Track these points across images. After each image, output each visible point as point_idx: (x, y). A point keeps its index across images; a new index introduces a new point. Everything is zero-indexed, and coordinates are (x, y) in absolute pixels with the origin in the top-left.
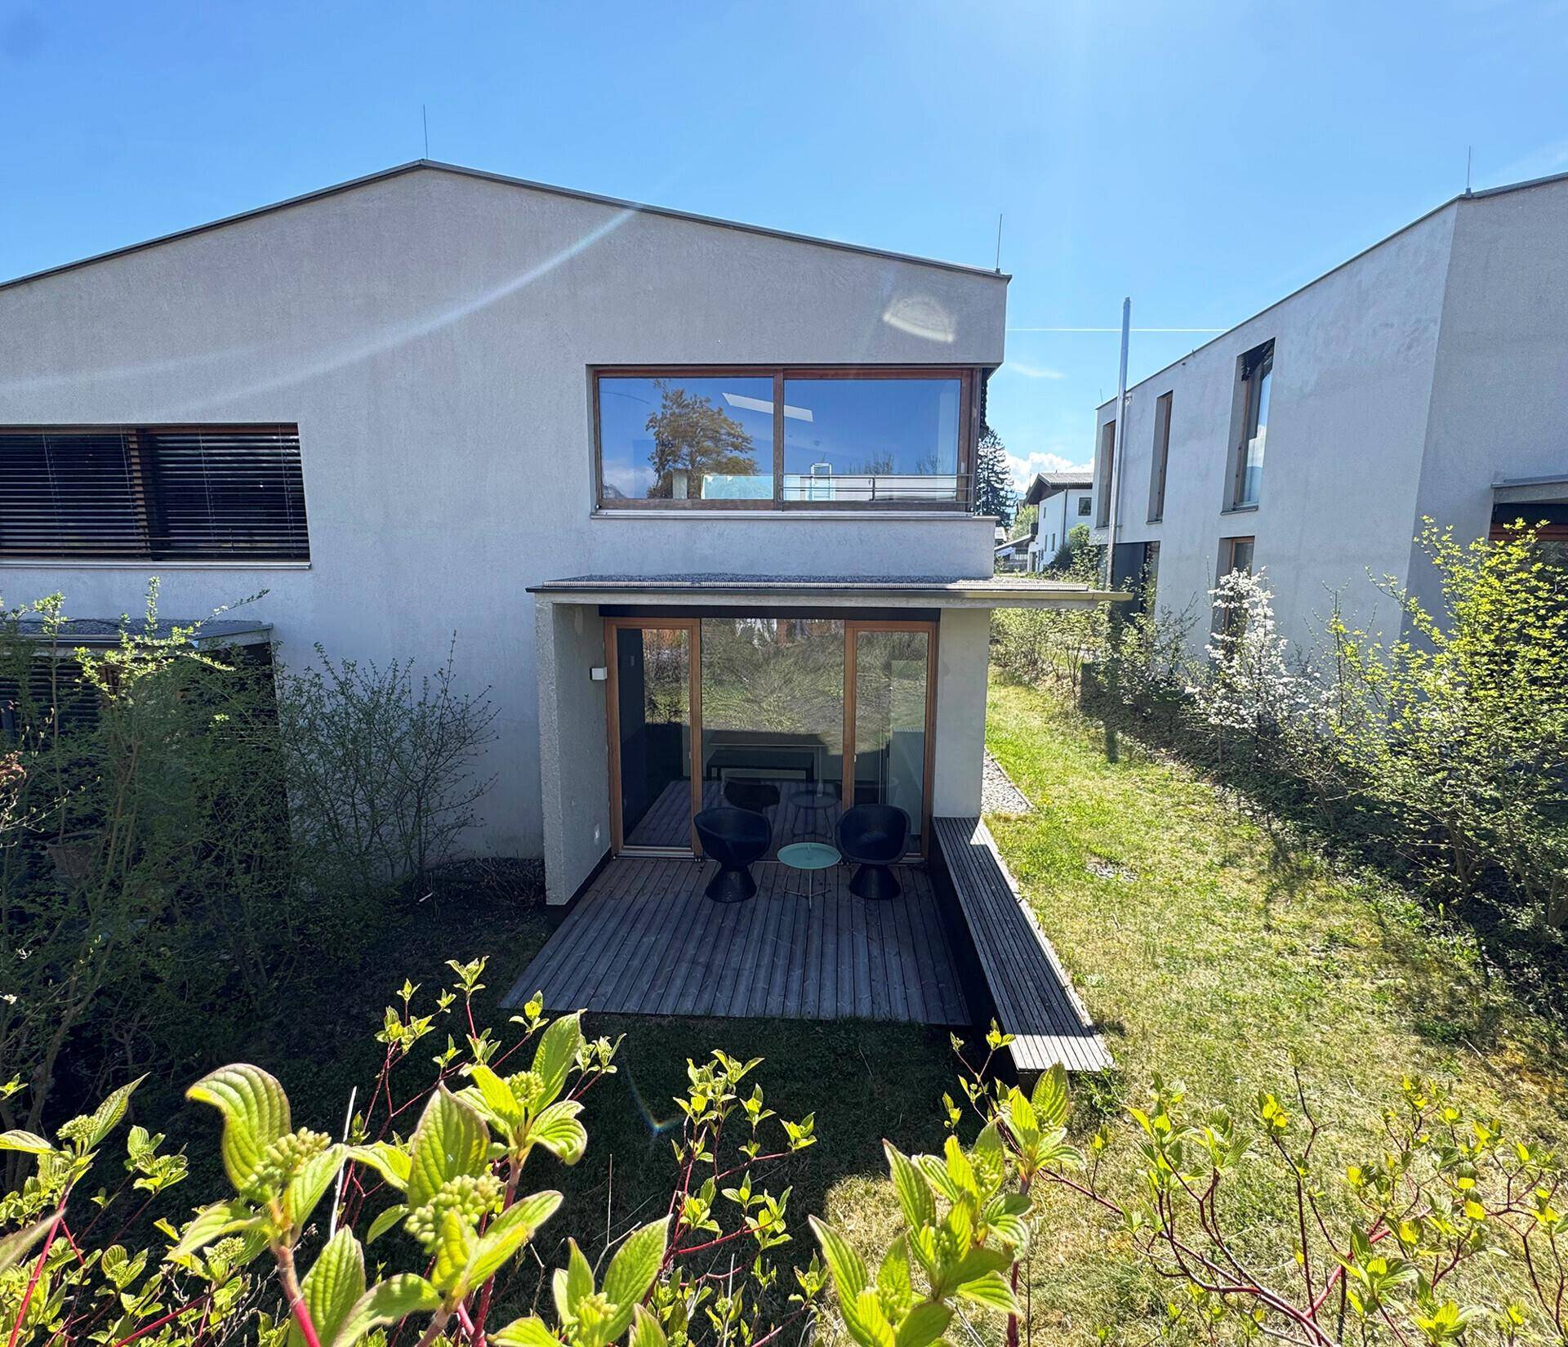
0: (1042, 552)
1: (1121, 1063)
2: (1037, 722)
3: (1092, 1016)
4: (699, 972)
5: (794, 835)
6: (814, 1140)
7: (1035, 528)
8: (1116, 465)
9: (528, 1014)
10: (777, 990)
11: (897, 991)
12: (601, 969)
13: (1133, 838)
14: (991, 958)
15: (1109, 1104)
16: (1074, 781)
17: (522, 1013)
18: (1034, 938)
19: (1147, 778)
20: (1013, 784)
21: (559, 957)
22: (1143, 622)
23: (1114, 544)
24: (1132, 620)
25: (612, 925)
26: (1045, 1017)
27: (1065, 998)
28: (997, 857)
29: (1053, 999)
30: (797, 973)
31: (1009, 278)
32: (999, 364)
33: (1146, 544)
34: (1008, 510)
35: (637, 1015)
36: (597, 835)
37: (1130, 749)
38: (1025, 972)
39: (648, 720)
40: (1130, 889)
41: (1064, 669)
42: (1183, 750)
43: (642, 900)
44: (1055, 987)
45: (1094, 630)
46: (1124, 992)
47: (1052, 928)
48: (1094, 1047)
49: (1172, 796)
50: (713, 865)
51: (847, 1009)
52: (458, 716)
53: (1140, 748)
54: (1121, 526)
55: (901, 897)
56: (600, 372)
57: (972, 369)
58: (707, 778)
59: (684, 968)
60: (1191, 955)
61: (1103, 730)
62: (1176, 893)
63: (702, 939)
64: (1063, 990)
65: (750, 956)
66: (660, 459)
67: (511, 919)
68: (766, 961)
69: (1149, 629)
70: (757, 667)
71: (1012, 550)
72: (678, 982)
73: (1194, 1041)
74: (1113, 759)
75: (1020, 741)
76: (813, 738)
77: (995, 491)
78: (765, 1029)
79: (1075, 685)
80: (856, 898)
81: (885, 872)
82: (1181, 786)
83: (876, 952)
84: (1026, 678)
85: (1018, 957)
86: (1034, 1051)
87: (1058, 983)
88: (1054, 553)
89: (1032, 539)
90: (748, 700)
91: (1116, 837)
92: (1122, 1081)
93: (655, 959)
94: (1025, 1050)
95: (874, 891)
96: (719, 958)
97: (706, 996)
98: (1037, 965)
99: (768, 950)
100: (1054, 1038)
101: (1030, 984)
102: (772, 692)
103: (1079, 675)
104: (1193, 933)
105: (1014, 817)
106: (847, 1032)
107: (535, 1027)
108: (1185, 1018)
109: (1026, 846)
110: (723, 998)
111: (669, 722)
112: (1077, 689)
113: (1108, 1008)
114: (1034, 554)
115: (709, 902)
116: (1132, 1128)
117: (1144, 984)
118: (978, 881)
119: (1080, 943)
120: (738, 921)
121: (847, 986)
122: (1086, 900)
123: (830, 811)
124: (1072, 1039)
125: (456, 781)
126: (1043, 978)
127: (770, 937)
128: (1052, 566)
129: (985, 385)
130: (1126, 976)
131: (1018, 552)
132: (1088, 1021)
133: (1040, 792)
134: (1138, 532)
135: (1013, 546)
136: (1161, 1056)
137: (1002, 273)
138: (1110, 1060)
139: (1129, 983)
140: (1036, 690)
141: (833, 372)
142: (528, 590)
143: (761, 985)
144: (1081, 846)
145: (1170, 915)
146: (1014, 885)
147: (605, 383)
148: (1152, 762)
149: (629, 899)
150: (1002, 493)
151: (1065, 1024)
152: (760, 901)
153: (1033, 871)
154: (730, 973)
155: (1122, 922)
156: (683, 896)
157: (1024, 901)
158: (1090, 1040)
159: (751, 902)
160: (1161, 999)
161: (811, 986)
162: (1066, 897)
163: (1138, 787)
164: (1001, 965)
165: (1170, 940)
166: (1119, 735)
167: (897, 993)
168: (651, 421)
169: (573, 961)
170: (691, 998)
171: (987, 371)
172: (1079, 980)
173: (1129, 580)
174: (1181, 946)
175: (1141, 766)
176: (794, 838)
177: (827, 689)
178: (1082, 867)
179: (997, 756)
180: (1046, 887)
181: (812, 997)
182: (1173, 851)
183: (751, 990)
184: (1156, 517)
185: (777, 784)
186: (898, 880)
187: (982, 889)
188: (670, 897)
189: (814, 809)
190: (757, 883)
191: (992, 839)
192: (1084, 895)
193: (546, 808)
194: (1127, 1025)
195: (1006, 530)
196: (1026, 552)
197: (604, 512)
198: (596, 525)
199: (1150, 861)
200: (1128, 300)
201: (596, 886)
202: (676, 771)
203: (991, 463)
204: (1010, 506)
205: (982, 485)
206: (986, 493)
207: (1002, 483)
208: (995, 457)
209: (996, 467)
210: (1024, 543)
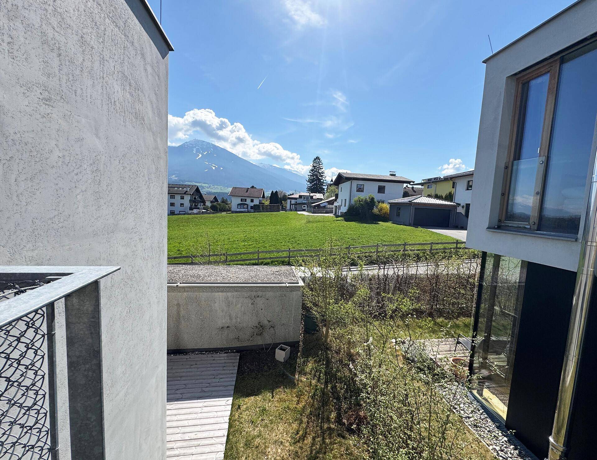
0: (340, 207)
7: (337, 196)
71: (327, 204)
77: (319, 179)
88: (346, 208)
89: (336, 200)
114: (336, 206)
128: (344, 215)
131: (329, 205)
135: (327, 202)
195: (323, 195)
196: (332, 205)
203: (318, 169)
204: (324, 186)
205: (314, 177)
206: (316, 180)
207: (322, 177)
208: (320, 167)
209: (319, 171)
210: (332, 202)
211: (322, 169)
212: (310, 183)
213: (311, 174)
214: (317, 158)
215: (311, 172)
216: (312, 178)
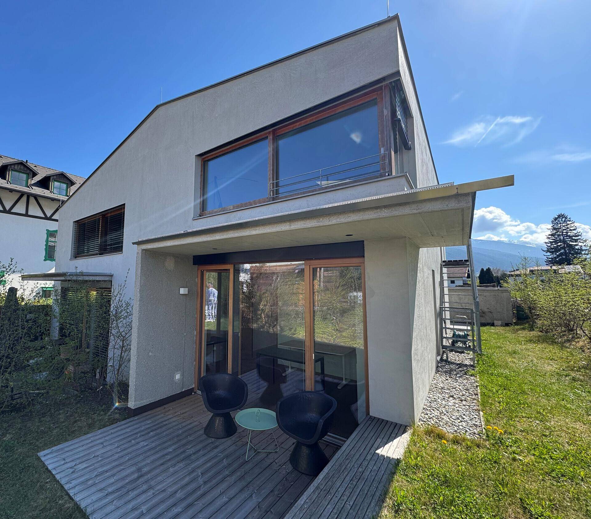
36: (178, 377)
56: (204, 159)
57: (381, 88)
77: (571, 246)
80: (287, 466)
118: (341, 489)
142: (134, 243)
187: (335, 499)
198: (195, 222)
203: (565, 231)
205: (559, 244)
206: (564, 248)
207: (576, 242)
209: (569, 234)
211: (575, 230)
212: (552, 253)
213: (552, 241)
214: (559, 216)
215: (551, 237)
216: (555, 245)
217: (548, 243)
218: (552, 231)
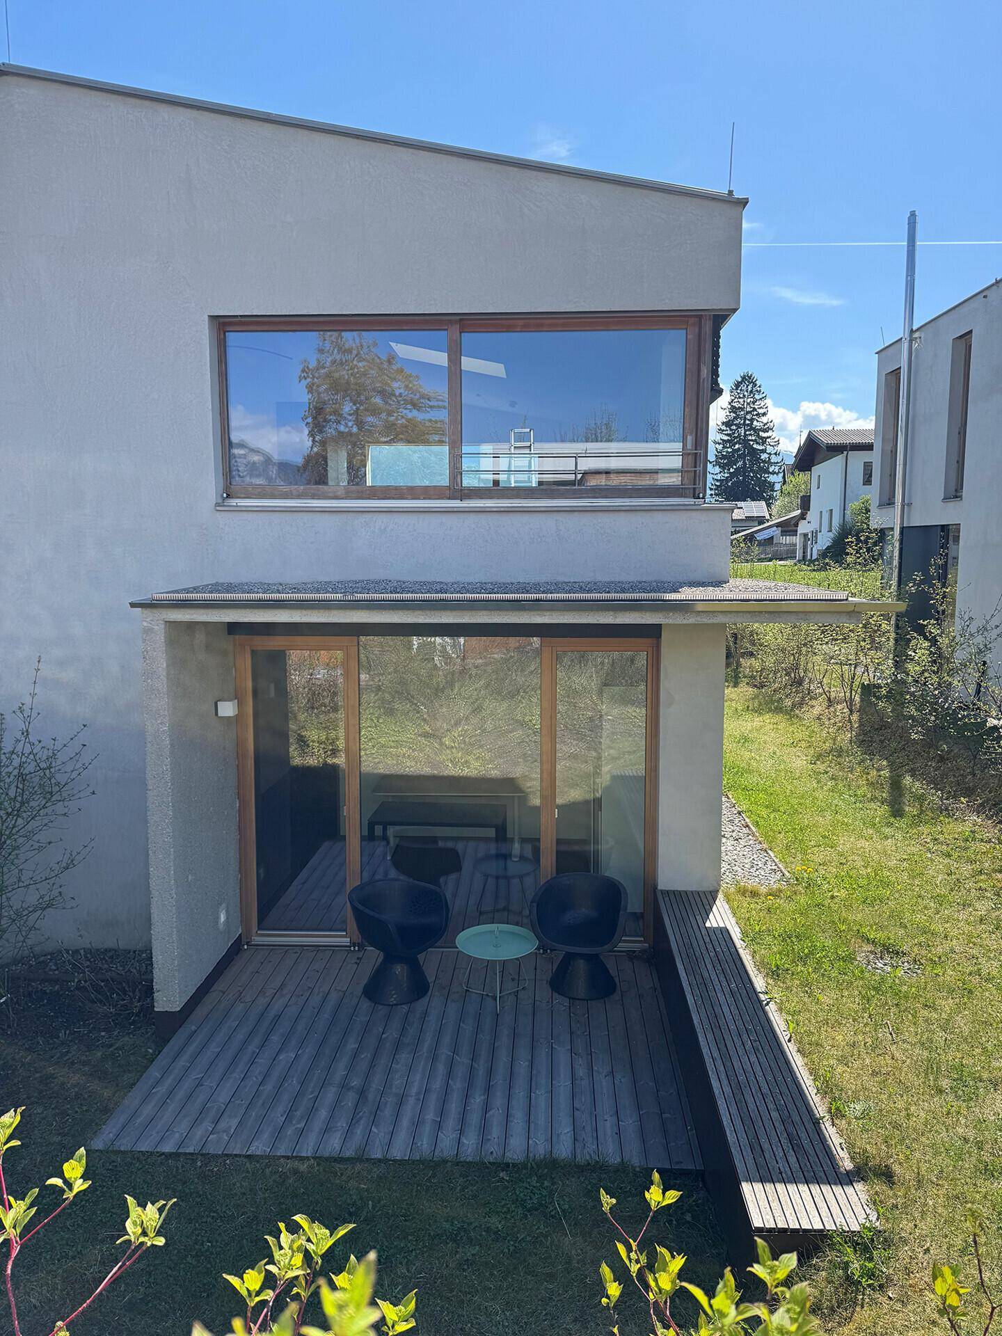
0: (815, 534)
1: (887, 1220)
2: (799, 762)
3: (852, 1159)
4: (350, 1100)
5: (481, 913)
6: (412, 1324)
7: (805, 503)
8: (902, 423)
9: (67, 1175)
10: (451, 1122)
11: (608, 1124)
12: (223, 1097)
13: (919, 917)
14: (725, 1082)
15: (871, 1275)
16: (845, 842)
17: (61, 1175)
18: (783, 1053)
19: (941, 838)
20: (765, 846)
21: (169, 1082)
22: (936, 631)
23: (902, 529)
24: (921, 630)
25: (240, 1036)
26: (792, 1160)
27: (819, 1132)
28: (738, 943)
29: (803, 1135)
30: (478, 1099)
31: (744, 203)
32: (735, 310)
33: (944, 528)
34: (772, 478)
35: (268, 1157)
36: (223, 918)
37: (921, 799)
38: (769, 1100)
39: (297, 761)
40: (911, 986)
41: (837, 692)
42: (988, 800)
43: (279, 1004)
44: (806, 1119)
45: (873, 641)
46: (897, 1126)
47: (806, 1039)
48: (854, 1199)
49: (972, 862)
50: (374, 956)
51: (540, 1149)
52: (43, 765)
53: (935, 797)
54: (910, 505)
55: (616, 996)
56: (225, 324)
57: (700, 317)
58: (369, 837)
59: (331, 1093)
60: (985, 1076)
61: (886, 773)
62: (970, 992)
63: (355, 1055)
64: (816, 1122)
65: (418, 1077)
66: (315, 418)
67: (109, 1030)
68: (437, 1084)
69: (943, 641)
70: (438, 691)
71: (776, 532)
72: (323, 1114)
73: (984, 1190)
74: (897, 813)
75: (777, 788)
76: (509, 783)
77: (754, 453)
78: (434, 1176)
79: (851, 711)
80: (558, 999)
81: (594, 961)
82: (984, 847)
83: (581, 1072)
84: (788, 703)
85: (760, 1079)
86: (775, 1205)
87: (810, 1112)
88: (831, 534)
89: (803, 517)
90: (426, 735)
91: (897, 916)
92: (888, 1243)
93: (294, 1082)
94: (763, 1203)
95: (581, 986)
96: (376, 1083)
97: (359, 1131)
98: (784, 1089)
99: (441, 1068)
100: (803, 1188)
101: (775, 1114)
102: (457, 724)
103: (857, 699)
104: (989, 1046)
105: (763, 890)
106: (541, 1178)
107: (76, 1190)
108: (973, 1159)
109: (779, 929)
110: (380, 1134)
111: (325, 764)
112: (855, 717)
113: (873, 1148)
114: (805, 535)
115: (366, 1004)
116: (898, 1306)
117: (922, 1114)
118: (714, 977)
119: (843, 1060)
120: (403, 1030)
121: (541, 1118)
122: (852, 1003)
123: (529, 880)
124: (826, 1188)
125: (40, 849)
126: (791, 1106)
127: (445, 1051)
128: (824, 554)
129: (717, 336)
130: (901, 1104)
131: (784, 533)
132: (848, 1165)
133: (799, 856)
134: (931, 512)
135: (778, 525)
136: (940, 1210)
137: (737, 195)
138: (873, 1217)
139: (903, 1113)
140: (801, 719)
141: (521, 323)
142: (133, 605)
143: (430, 1116)
144: (850, 929)
145: (962, 1023)
146: (759, 983)
147: (233, 338)
148: (949, 816)
149: (263, 1001)
150: (764, 456)
151: (818, 1169)
152: (434, 1003)
153: (785, 963)
154: (390, 1100)
155: (898, 1031)
156: (334, 997)
157: (772, 1005)
158: (849, 1190)
159: (420, 1005)
160: (944, 1134)
161: (496, 1115)
162: (826, 998)
163: (929, 850)
164: (738, 1089)
165: (959, 1055)
166: (907, 780)
167: (608, 1126)
168: (303, 371)
169: (188, 1084)
170: (338, 1134)
171: (720, 319)
172: (837, 1109)
173: (918, 576)
174: (973, 1063)
175: (934, 821)
176: (481, 916)
177: (527, 719)
178: (850, 958)
179: (744, 808)
180: (802, 985)
181: (496, 1132)
182: (970, 936)
183: (417, 1123)
184: (954, 493)
185: (460, 847)
186: (613, 972)
187: (718, 988)
188: (316, 1000)
189: (507, 878)
190: (431, 979)
191: (733, 921)
192: (850, 996)
193: (154, 883)
194: (896, 1168)
195: (769, 505)
196: (795, 533)
197: (233, 502)
198: (222, 518)
199: (940, 949)
200: (913, 214)
201: (220, 986)
202: (330, 828)
203: (748, 417)
204: (773, 473)
205: (737, 446)
206: (742, 457)
207: (764, 443)
208: (755, 409)
209: (755, 423)
210: (793, 522)
211: (764, 414)
212: (723, 467)
213: (726, 438)
214: (744, 378)
215: (725, 428)
216: (730, 450)
217: (719, 444)
218: (728, 414)
